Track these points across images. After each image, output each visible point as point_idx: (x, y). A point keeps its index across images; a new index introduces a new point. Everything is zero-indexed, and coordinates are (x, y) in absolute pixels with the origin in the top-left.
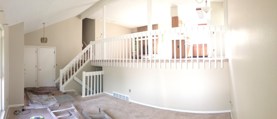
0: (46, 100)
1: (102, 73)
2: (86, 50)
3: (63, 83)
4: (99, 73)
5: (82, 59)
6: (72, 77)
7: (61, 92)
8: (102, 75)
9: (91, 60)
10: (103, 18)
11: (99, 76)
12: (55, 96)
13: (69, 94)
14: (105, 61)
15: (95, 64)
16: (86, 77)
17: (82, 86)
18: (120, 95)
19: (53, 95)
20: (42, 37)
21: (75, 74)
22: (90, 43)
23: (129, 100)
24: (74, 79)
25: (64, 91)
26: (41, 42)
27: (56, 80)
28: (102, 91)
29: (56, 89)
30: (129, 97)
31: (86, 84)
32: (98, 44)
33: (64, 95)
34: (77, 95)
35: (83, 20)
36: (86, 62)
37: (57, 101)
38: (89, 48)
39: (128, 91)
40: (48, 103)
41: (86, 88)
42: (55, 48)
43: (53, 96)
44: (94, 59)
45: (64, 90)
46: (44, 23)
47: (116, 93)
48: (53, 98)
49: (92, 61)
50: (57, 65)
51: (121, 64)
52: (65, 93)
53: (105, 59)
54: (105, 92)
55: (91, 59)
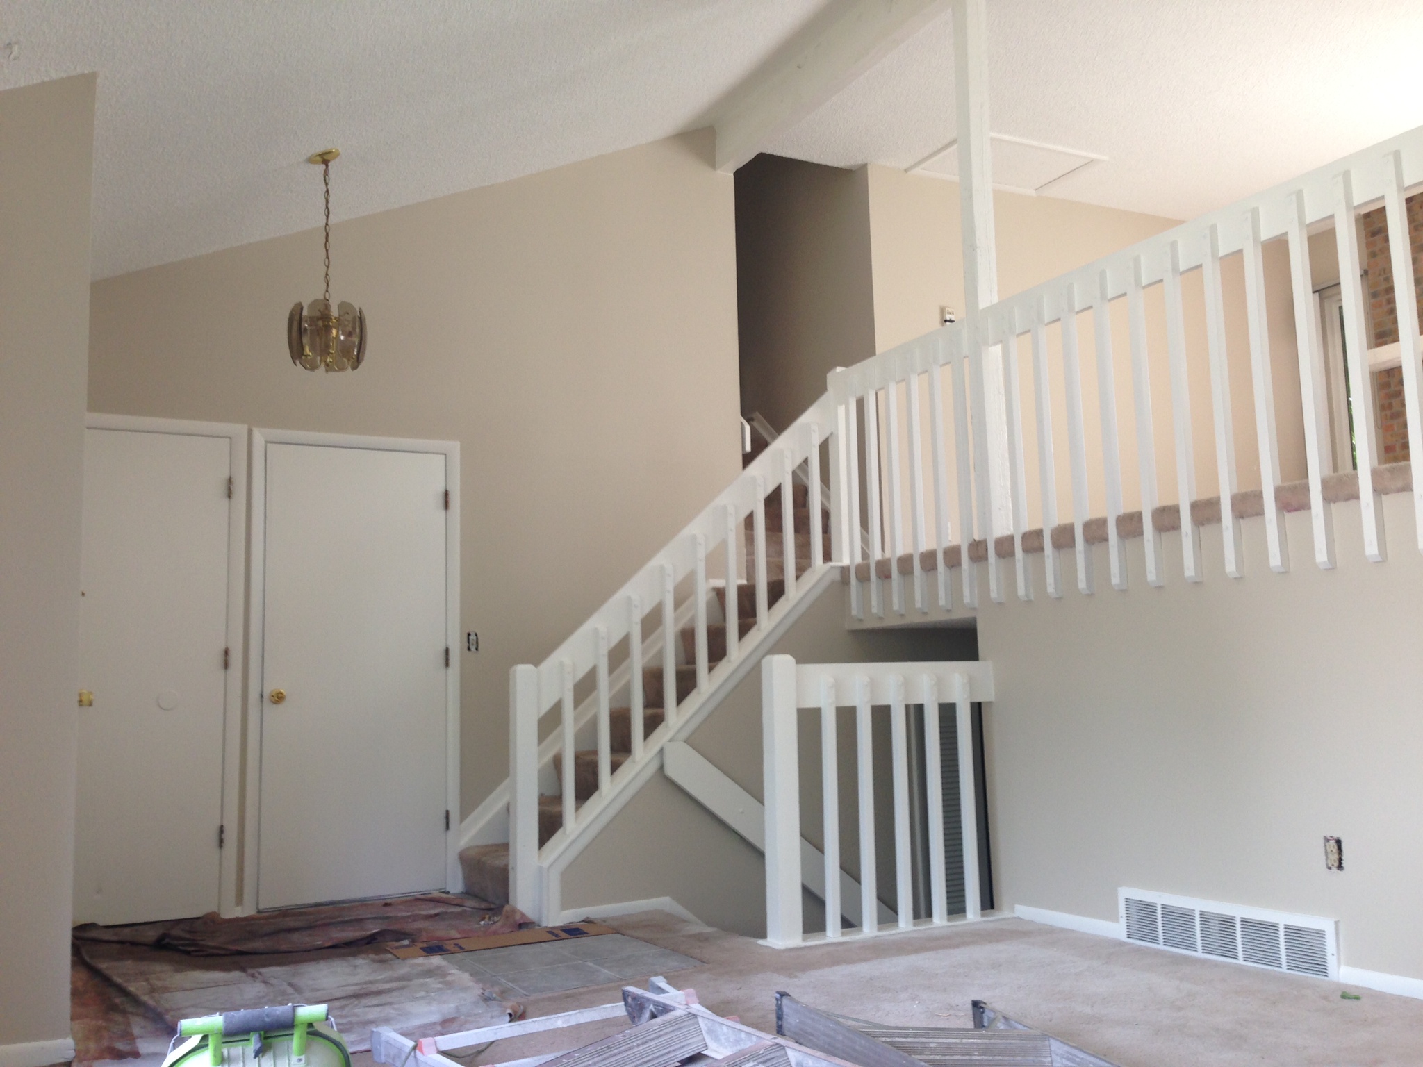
0: (357, 996)
1: (971, 683)
2: (790, 466)
3: (549, 825)
4: (940, 683)
5: (744, 582)
6: (643, 752)
7: (524, 924)
8: (977, 710)
9: (845, 570)
10: (960, 142)
11: (947, 713)
12: (459, 956)
13: (617, 931)
14: (1005, 547)
15: (896, 605)
16: (809, 720)
17: (760, 855)
18: (1205, 917)
19: (431, 950)
20: (309, 295)
21: (676, 717)
22: (821, 389)
23: (1331, 962)
24: (670, 772)
25: (557, 917)
26: (297, 352)
27: (463, 816)
28: (989, 901)
29: (471, 903)
30: (1325, 924)
31: (811, 835)
32: (915, 382)
33: (566, 947)
34: (702, 938)
35: (739, 175)
36: (795, 592)
37: (477, 990)
38: (816, 441)
39: (1318, 856)
40: (373, 1014)
41: (805, 890)
42: (454, 447)
43: (436, 960)
44: (877, 555)
45: (564, 906)
46: (325, 159)
47: (1159, 898)
48: (430, 973)
49: (863, 573)
50: (471, 642)
51: (1198, 545)
52: (572, 931)
53: (1002, 525)
54: (1024, 912)
55: (847, 555)
